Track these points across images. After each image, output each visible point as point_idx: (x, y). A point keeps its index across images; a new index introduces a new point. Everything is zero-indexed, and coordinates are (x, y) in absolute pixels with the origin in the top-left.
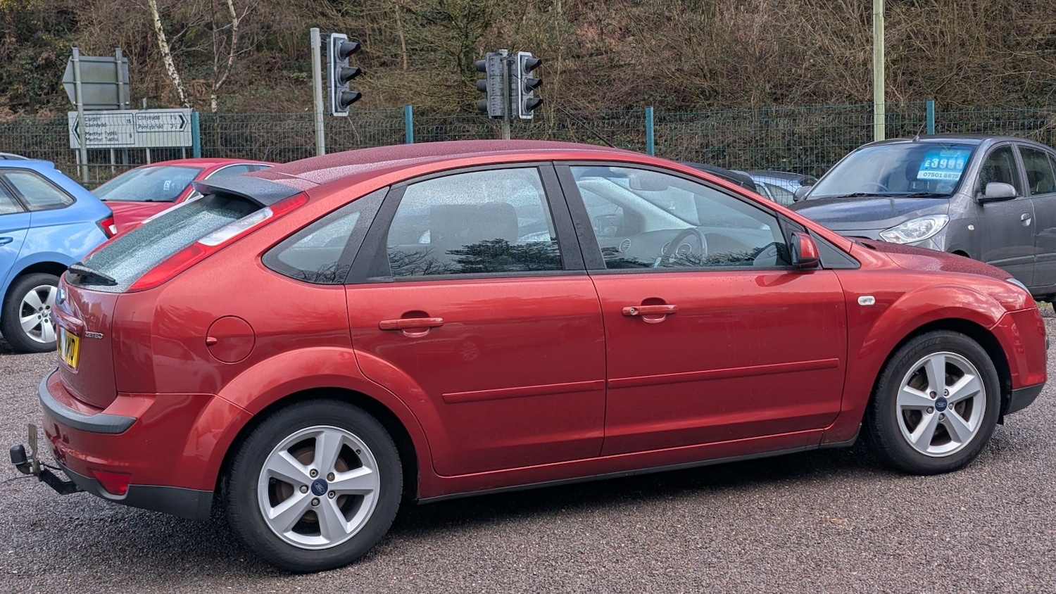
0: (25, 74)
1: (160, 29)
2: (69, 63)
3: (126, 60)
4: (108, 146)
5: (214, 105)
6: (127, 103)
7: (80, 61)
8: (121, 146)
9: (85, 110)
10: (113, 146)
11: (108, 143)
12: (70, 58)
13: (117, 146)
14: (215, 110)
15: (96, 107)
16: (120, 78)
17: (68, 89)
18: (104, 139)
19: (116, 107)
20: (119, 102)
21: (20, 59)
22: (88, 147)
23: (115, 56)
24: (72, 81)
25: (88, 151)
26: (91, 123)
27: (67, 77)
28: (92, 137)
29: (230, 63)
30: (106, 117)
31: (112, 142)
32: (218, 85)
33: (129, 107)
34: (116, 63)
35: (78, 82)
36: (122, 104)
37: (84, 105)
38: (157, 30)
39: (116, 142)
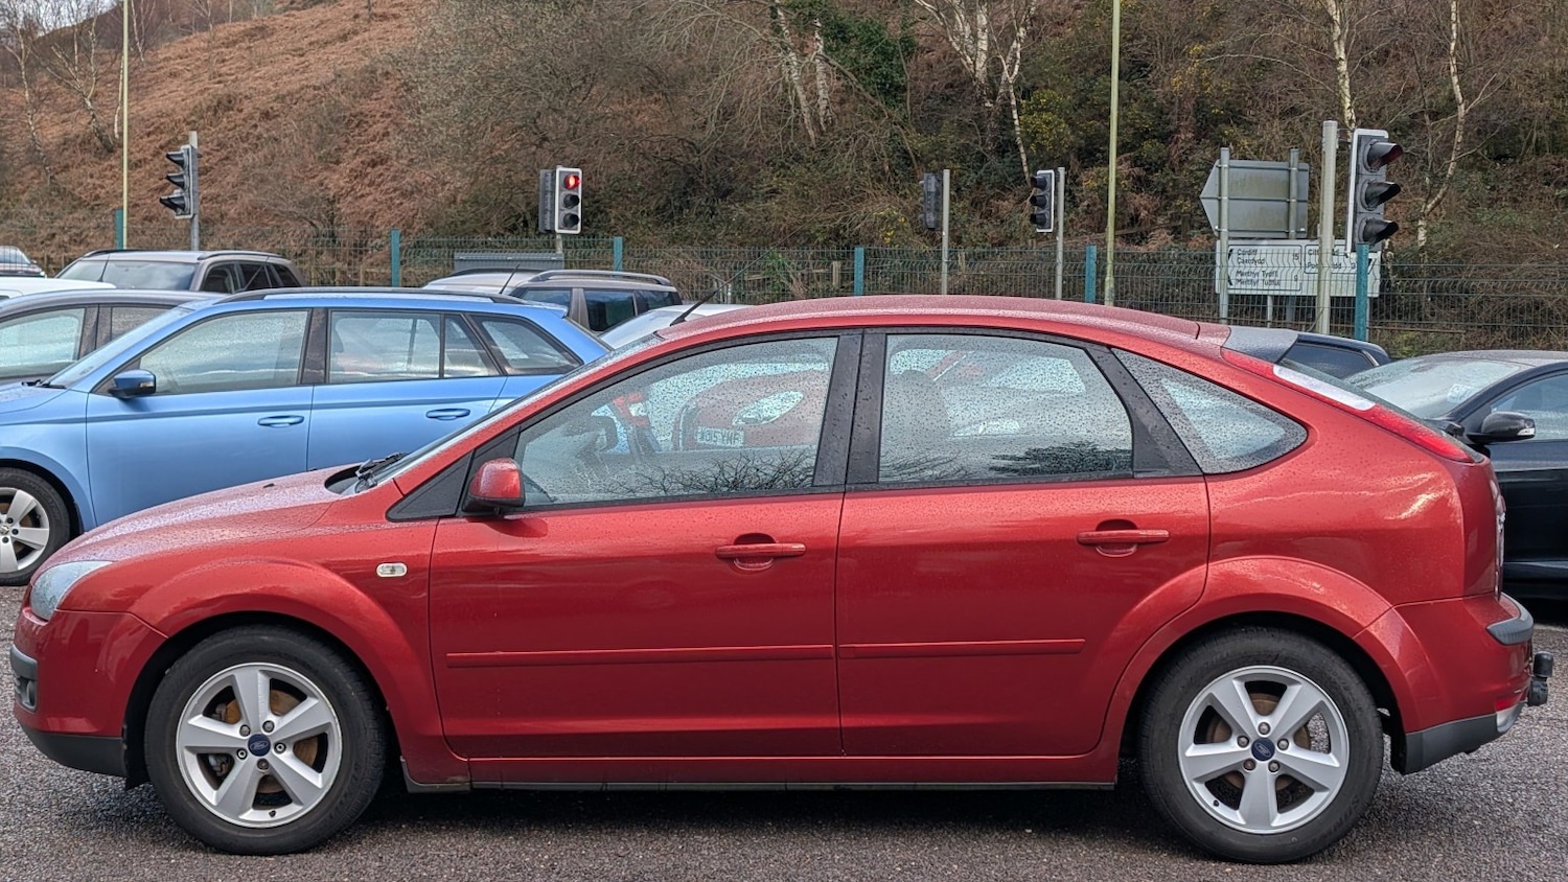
0: (1195, 184)
1: (1351, 121)
2: (1214, 171)
3: (1306, 166)
4: (1265, 293)
5: (1422, 235)
6: (1302, 230)
7: (1230, 167)
8: (1282, 293)
9: (1229, 238)
10: (1271, 293)
11: (1266, 287)
12: (1217, 162)
13: (1277, 293)
14: (1423, 243)
15: (1249, 235)
16: (1294, 192)
17: (1210, 207)
18: (1261, 282)
19: (1283, 235)
20: (1288, 228)
21: (1192, 163)
22: (1232, 292)
23: (1288, 160)
24: (1216, 196)
25: (1231, 297)
26: (1246, 257)
27: (1209, 189)
28: (1244, 278)
29: (1450, 172)
30: (1264, 249)
31: (1272, 287)
32: (1429, 206)
33: (1305, 236)
34: (1290, 171)
35: (1225, 198)
36: (1292, 231)
37: (1229, 231)
38: (1347, 122)
39: (1277, 287)
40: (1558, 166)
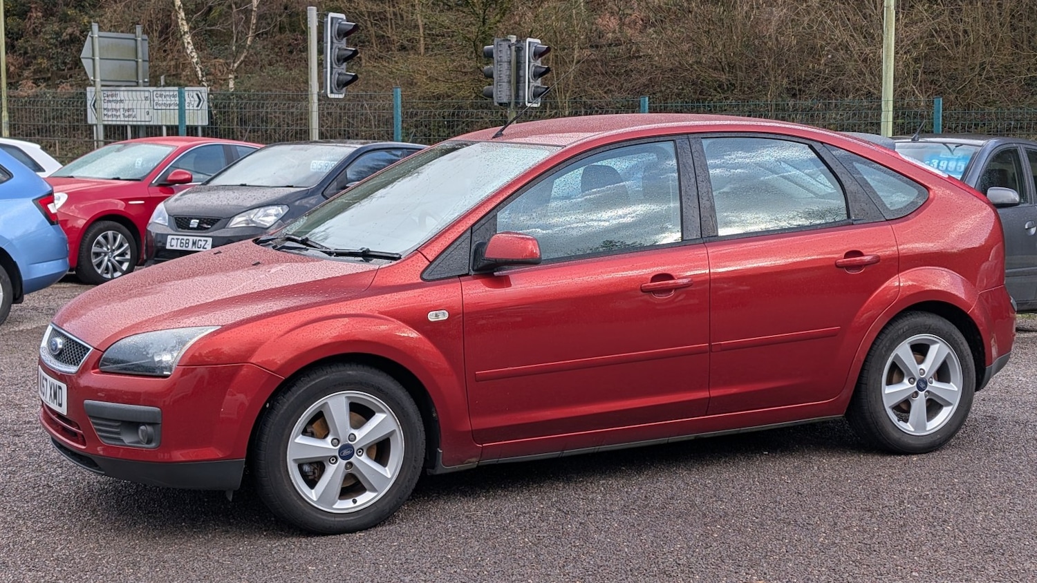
0: (50, 48)
1: (180, 8)
2: (89, 39)
3: (146, 37)
4: (126, 123)
5: (231, 84)
6: (146, 80)
7: (100, 37)
8: (139, 123)
9: (102, 86)
10: (131, 123)
11: (127, 119)
12: (90, 33)
13: (135, 123)
14: (233, 90)
15: (112, 84)
16: (140, 55)
17: (87, 64)
18: (122, 116)
19: (135, 84)
20: (137, 79)
21: (45, 33)
22: (106, 123)
23: (135, 33)
24: (91, 56)
25: (105, 127)
26: (110, 98)
27: (86, 52)
28: (110, 113)
29: (249, 43)
30: (122, 94)
31: (131, 119)
32: (236, 65)
33: (148, 84)
34: (136, 40)
35: (97, 58)
36: (141, 81)
37: (102, 80)
38: (177, 8)
39: (135, 119)
40: (296, 40)
